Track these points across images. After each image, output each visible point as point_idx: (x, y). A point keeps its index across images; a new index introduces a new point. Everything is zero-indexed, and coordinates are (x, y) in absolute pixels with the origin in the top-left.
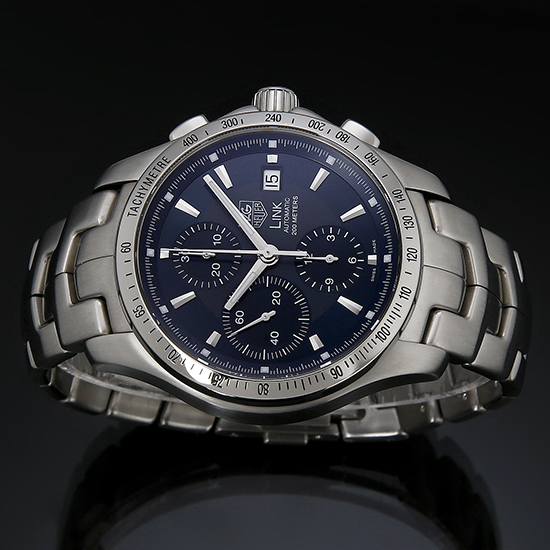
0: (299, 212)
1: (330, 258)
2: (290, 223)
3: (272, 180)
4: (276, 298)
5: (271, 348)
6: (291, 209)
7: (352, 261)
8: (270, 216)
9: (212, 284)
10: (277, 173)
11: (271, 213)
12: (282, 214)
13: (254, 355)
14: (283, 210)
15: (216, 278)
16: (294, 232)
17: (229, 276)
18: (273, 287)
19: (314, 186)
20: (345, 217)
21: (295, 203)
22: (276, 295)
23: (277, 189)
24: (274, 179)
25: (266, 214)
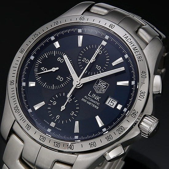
0: (91, 106)
1: (63, 108)
2: (88, 100)
4: (60, 78)
5: (40, 66)
6: (94, 103)
7: (58, 117)
8: (95, 93)
9: (80, 56)
10: (113, 107)
11: (97, 94)
12: (94, 99)
13: (42, 58)
14: (95, 100)
15: (82, 59)
16: (83, 99)
17: (80, 64)
18: (65, 79)
19: (97, 118)
20: (77, 123)
21: (96, 107)
22: (62, 79)
23: (107, 103)
24: (112, 104)
25: (97, 92)
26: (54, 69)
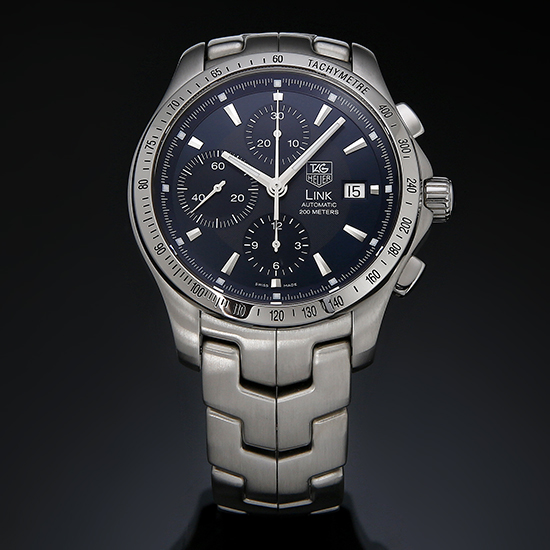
0: (323, 216)
1: (276, 245)
2: (311, 209)
3: (355, 191)
4: (236, 198)
5: (188, 195)
6: (325, 208)
7: (276, 265)
8: (318, 190)
9: (250, 140)
10: (362, 196)
11: (321, 190)
12: (320, 201)
13: (182, 180)
14: (325, 201)
15: (255, 144)
16: (302, 212)
17: (258, 155)
18: (248, 195)
19: (348, 229)
20: (318, 257)
21: (332, 212)
22: (241, 198)
23: (346, 196)
24: (356, 193)
25: (319, 186)
26: (218, 188)
